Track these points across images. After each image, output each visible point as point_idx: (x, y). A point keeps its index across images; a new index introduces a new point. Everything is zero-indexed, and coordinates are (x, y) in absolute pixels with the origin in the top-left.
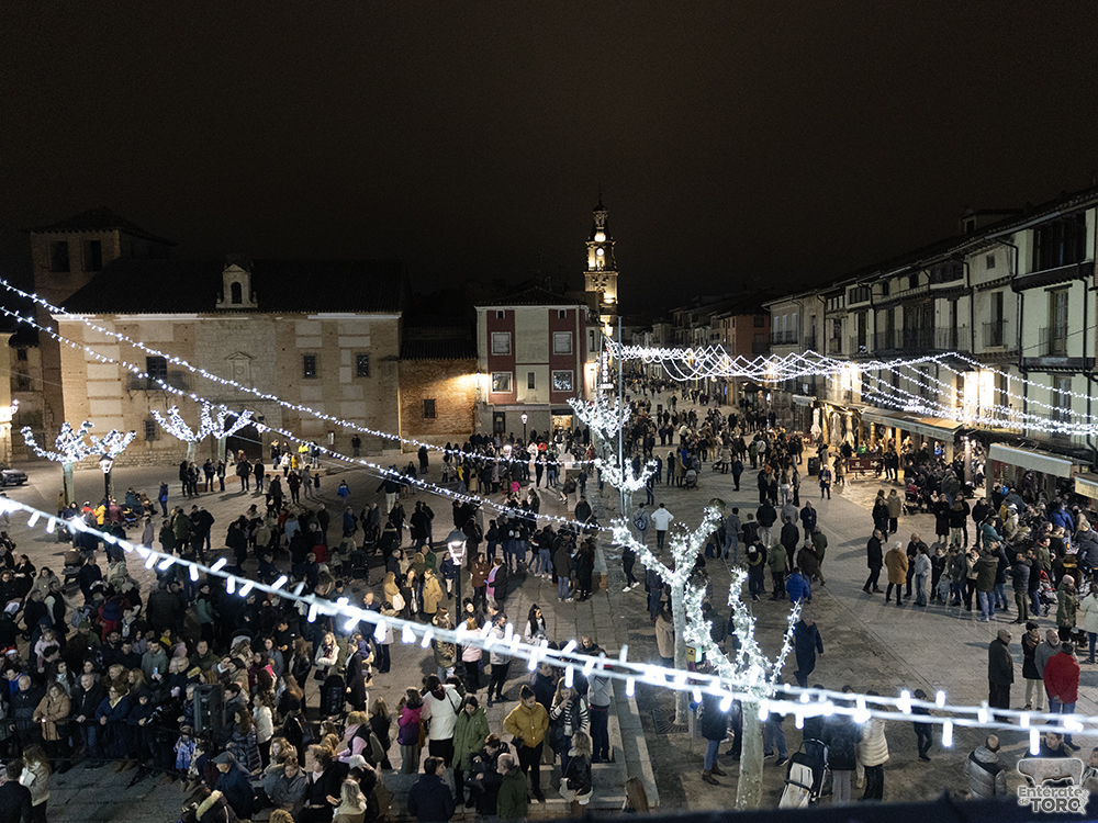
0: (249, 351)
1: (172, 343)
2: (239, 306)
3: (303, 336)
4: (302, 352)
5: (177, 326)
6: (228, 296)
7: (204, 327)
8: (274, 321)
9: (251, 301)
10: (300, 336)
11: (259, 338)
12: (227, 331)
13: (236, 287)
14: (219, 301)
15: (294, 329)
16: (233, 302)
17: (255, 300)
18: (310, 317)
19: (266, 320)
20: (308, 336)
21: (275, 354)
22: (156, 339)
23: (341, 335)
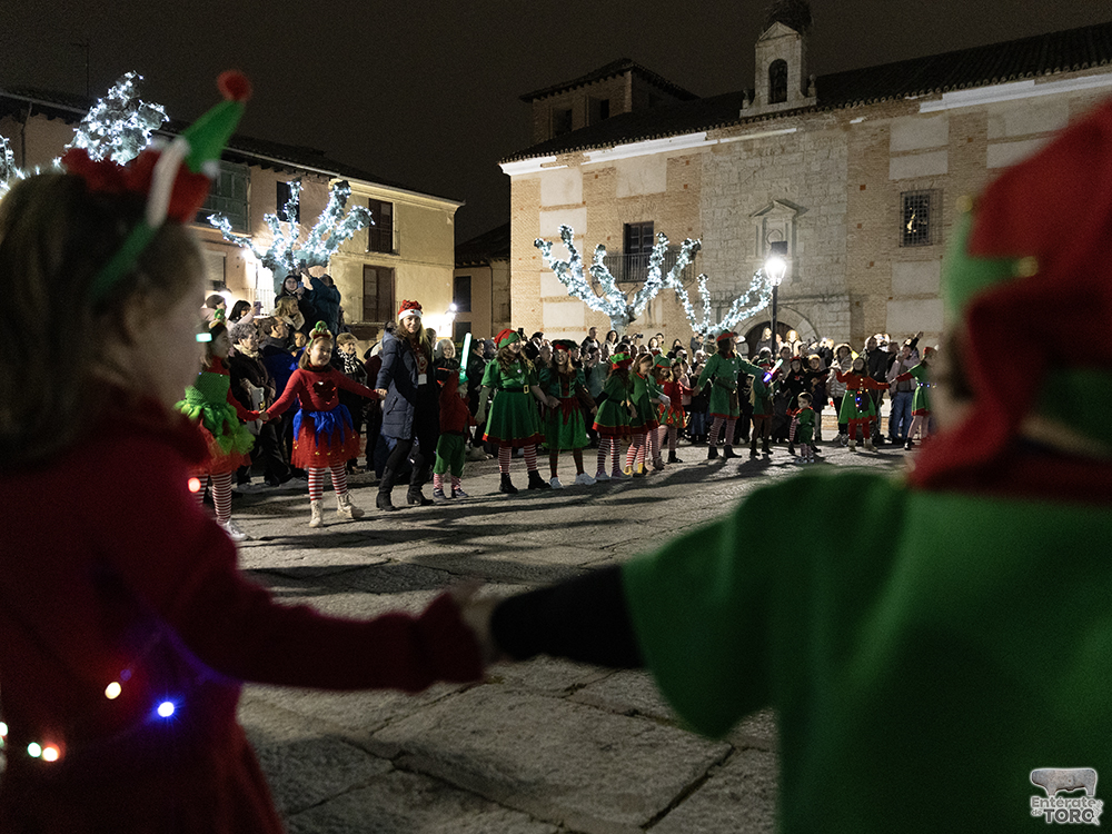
0: (794, 197)
1: (663, 194)
2: (783, 107)
3: (905, 153)
4: (903, 187)
5: (673, 161)
6: (763, 91)
7: (718, 158)
8: (848, 128)
9: (806, 93)
10: (898, 154)
11: (816, 167)
12: (756, 162)
13: (779, 71)
14: (746, 103)
15: (886, 143)
16: (771, 102)
17: (812, 90)
18: (926, 107)
19: (831, 127)
20: (916, 152)
21: (844, 197)
22: (640, 191)
23: (995, 141)
